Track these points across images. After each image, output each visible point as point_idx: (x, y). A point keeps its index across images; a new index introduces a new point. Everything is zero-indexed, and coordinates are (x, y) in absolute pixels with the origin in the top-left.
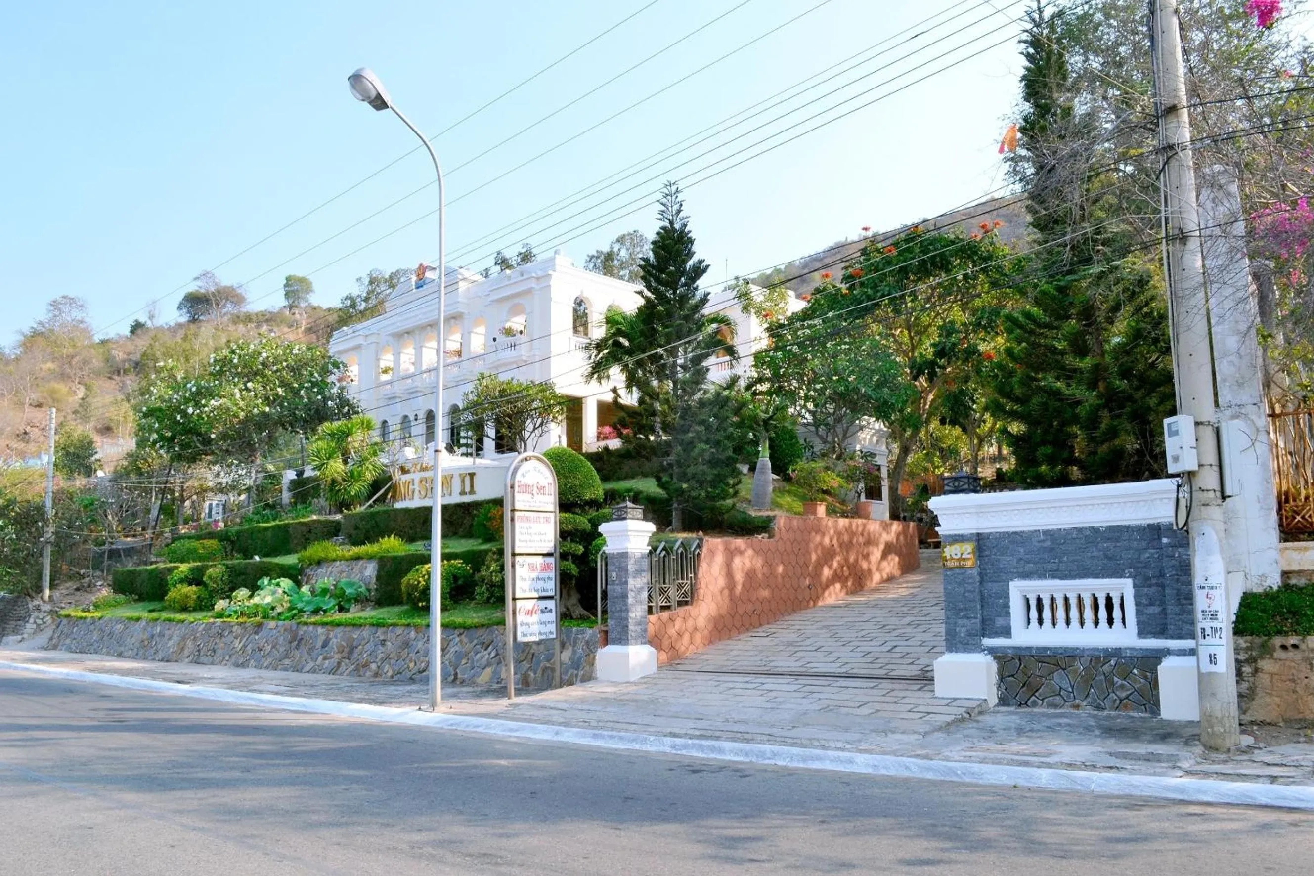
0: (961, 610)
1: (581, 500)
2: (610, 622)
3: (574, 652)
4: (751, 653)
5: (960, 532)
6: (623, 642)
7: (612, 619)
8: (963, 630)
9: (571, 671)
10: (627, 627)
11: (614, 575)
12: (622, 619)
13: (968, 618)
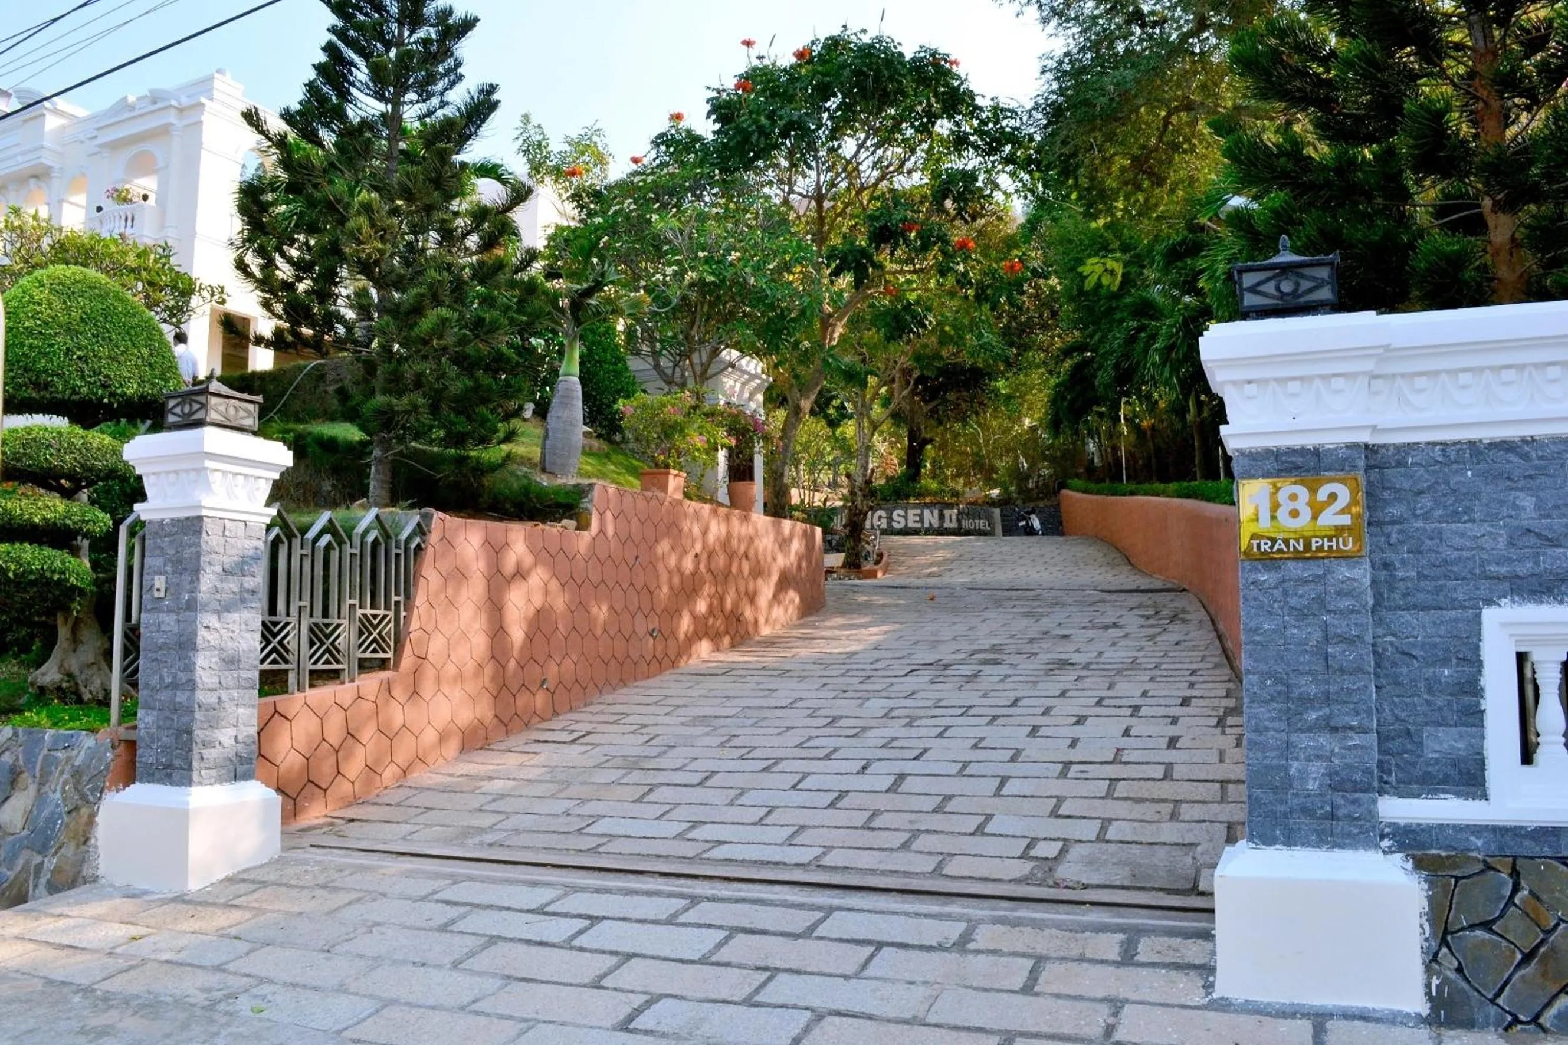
0: (1307, 702)
1: (112, 395)
2: (145, 718)
3: (40, 798)
4: (540, 790)
5: (1309, 441)
6: (176, 775)
7: (149, 707)
8: (1317, 768)
9: (25, 855)
10: (190, 732)
11: (160, 582)
12: (176, 708)
13: (1335, 729)
